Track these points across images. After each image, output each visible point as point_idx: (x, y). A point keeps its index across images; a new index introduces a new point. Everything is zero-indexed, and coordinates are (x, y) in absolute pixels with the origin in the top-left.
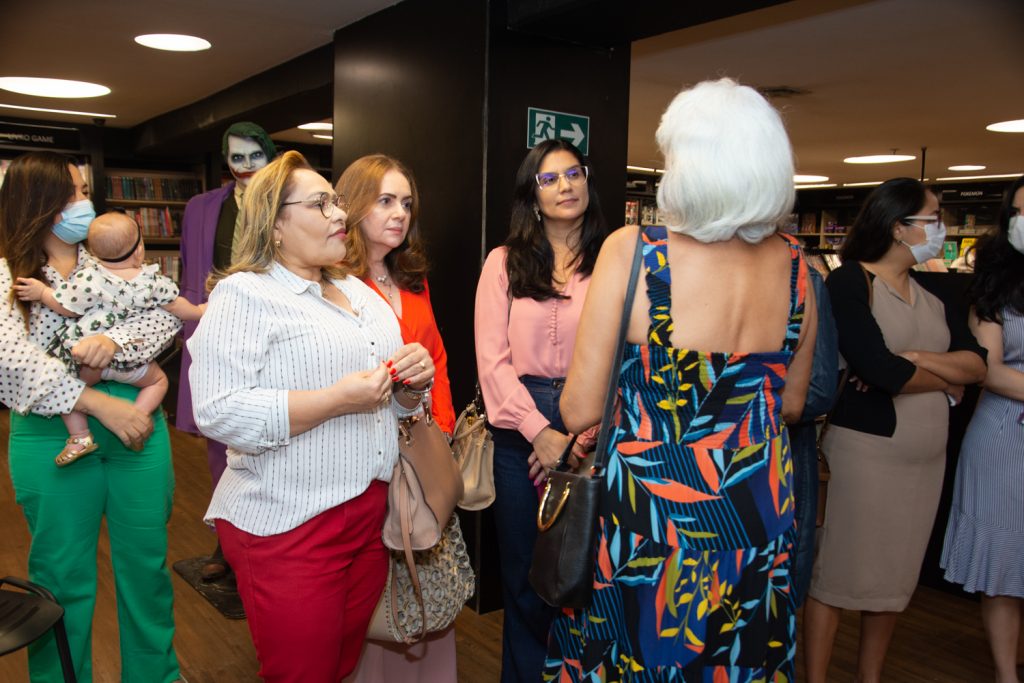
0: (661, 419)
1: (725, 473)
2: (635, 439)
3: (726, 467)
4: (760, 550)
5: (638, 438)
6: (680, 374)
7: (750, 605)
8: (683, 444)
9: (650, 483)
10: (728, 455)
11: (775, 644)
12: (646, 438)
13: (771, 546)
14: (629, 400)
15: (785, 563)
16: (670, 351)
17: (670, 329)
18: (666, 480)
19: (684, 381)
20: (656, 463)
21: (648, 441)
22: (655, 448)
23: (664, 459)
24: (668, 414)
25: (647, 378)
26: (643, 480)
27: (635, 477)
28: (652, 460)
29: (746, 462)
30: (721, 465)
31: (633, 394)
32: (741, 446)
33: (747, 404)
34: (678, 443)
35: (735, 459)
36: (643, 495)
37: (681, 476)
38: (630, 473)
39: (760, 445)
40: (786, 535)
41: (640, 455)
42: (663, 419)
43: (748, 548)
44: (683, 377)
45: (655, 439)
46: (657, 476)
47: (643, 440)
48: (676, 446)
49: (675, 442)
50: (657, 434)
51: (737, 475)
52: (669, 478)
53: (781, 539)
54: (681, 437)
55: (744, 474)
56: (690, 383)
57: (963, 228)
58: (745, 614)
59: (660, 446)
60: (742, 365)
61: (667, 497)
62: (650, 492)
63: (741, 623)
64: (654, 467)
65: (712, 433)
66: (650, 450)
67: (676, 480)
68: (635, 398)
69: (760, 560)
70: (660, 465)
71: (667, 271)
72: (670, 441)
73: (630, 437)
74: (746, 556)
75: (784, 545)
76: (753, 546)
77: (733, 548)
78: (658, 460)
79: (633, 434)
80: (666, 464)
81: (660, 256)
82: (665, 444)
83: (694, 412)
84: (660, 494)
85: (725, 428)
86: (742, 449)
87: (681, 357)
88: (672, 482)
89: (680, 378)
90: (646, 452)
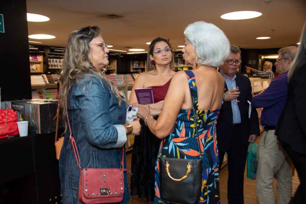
0: (189, 130)
1: (205, 146)
2: (179, 137)
3: (205, 144)
4: (212, 168)
5: (180, 137)
6: (198, 117)
7: (211, 185)
8: (194, 137)
9: (185, 151)
10: (205, 140)
11: (216, 196)
12: (183, 137)
13: (214, 167)
14: (179, 125)
15: (217, 171)
16: (197, 111)
17: (197, 105)
18: (189, 149)
19: (199, 119)
20: (186, 144)
21: (184, 137)
22: (186, 140)
23: (189, 143)
24: (192, 128)
25: (188, 119)
26: (183, 150)
27: (179, 149)
28: (185, 143)
29: (209, 142)
30: (204, 143)
31: (181, 123)
32: (208, 137)
33: (212, 124)
34: (193, 137)
35: (207, 141)
36: (182, 155)
37: (194, 148)
38: (177, 148)
39: (212, 136)
40: (217, 163)
41: (181, 142)
42: (190, 130)
43: (209, 168)
44: (199, 118)
45: (186, 136)
46: (187, 148)
47: (182, 137)
48: (192, 138)
49: (192, 137)
50: (187, 135)
51: (207, 146)
52: (191, 149)
53: (216, 164)
54: (194, 135)
55: (209, 145)
56: (201, 119)
57: (184, 65)
58: (210, 189)
59: (188, 139)
60: (213, 113)
61: (190, 155)
62: (184, 154)
63: (209, 191)
64: (186, 145)
65: (202, 134)
66: (185, 140)
67: (193, 149)
68: (182, 124)
69: (212, 171)
70: (188, 145)
71: (196, 87)
72: (191, 137)
73: (176, 137)
74: (209, 170)
75: (217, 166)
76: (210, 167)
77: (206, 169)
78: (187, 143)
79: (178, 136)
80: (189, 144)
81: (193, 83)
82: (189, 138)
83: (200, 128)
84: (188, 154)
85: (205, 132)
86: (208, 138)
87: (200, 113)
88: (191, 150)
89: (198, 118)
90: (183, 141)
